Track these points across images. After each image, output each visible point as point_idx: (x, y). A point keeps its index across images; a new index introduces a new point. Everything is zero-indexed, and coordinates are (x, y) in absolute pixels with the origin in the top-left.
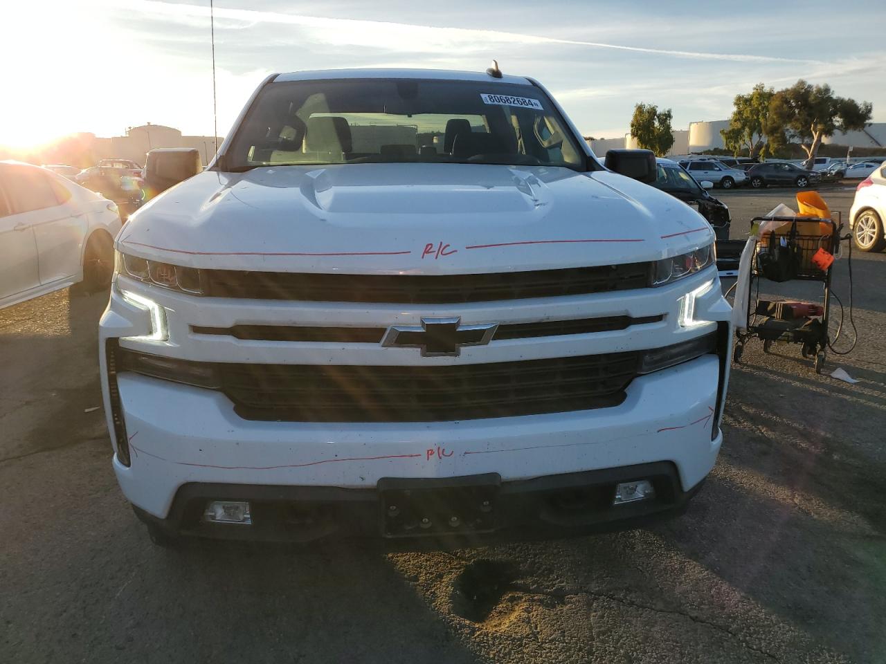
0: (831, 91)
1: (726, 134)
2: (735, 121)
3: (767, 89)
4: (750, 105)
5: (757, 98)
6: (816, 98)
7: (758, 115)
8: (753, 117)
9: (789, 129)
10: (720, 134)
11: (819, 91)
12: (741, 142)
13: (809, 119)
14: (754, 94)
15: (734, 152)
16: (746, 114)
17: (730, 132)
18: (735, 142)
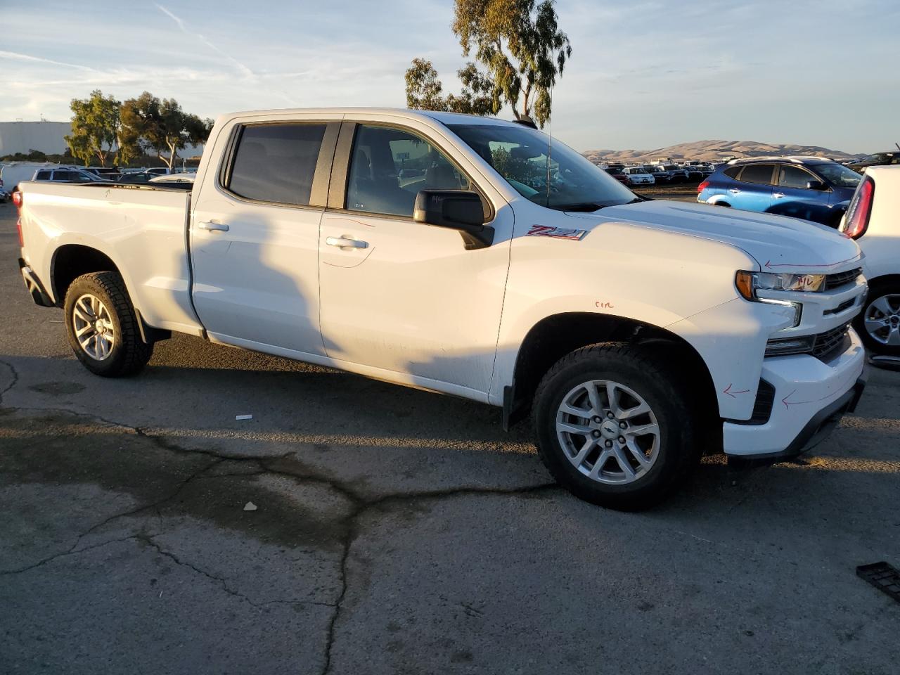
0: (179, 106)
1: (72, 141)
2: (79, 127)
3: (106, 97)
4: (91, 111)
5: (98, 104)
6: (165, 112)
7: (103, 123)
8: (98, 124)
9: (143, 140)
10: (65, 140)
11: (167, 105)
12: (90, 150)
13: (163, 131)
14: (93, 100)
15: (84, 161)
16: (90, 120)
17: (76, 139)
18: (83, 150)
